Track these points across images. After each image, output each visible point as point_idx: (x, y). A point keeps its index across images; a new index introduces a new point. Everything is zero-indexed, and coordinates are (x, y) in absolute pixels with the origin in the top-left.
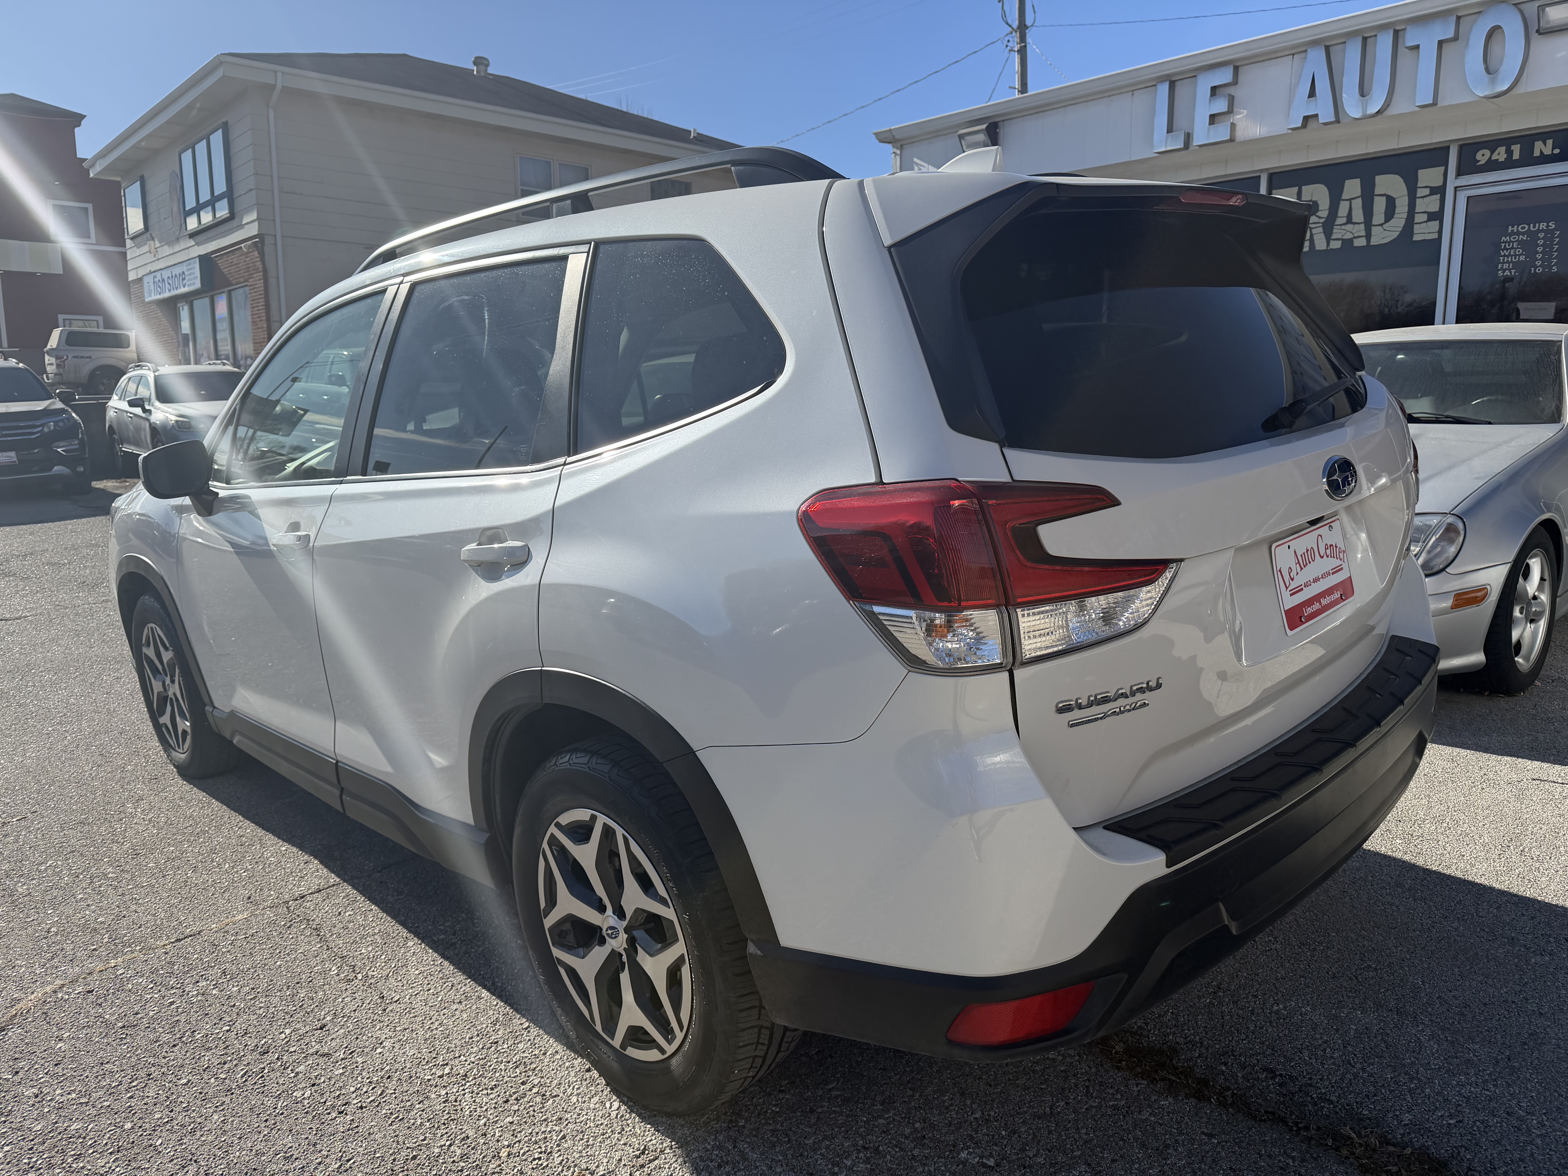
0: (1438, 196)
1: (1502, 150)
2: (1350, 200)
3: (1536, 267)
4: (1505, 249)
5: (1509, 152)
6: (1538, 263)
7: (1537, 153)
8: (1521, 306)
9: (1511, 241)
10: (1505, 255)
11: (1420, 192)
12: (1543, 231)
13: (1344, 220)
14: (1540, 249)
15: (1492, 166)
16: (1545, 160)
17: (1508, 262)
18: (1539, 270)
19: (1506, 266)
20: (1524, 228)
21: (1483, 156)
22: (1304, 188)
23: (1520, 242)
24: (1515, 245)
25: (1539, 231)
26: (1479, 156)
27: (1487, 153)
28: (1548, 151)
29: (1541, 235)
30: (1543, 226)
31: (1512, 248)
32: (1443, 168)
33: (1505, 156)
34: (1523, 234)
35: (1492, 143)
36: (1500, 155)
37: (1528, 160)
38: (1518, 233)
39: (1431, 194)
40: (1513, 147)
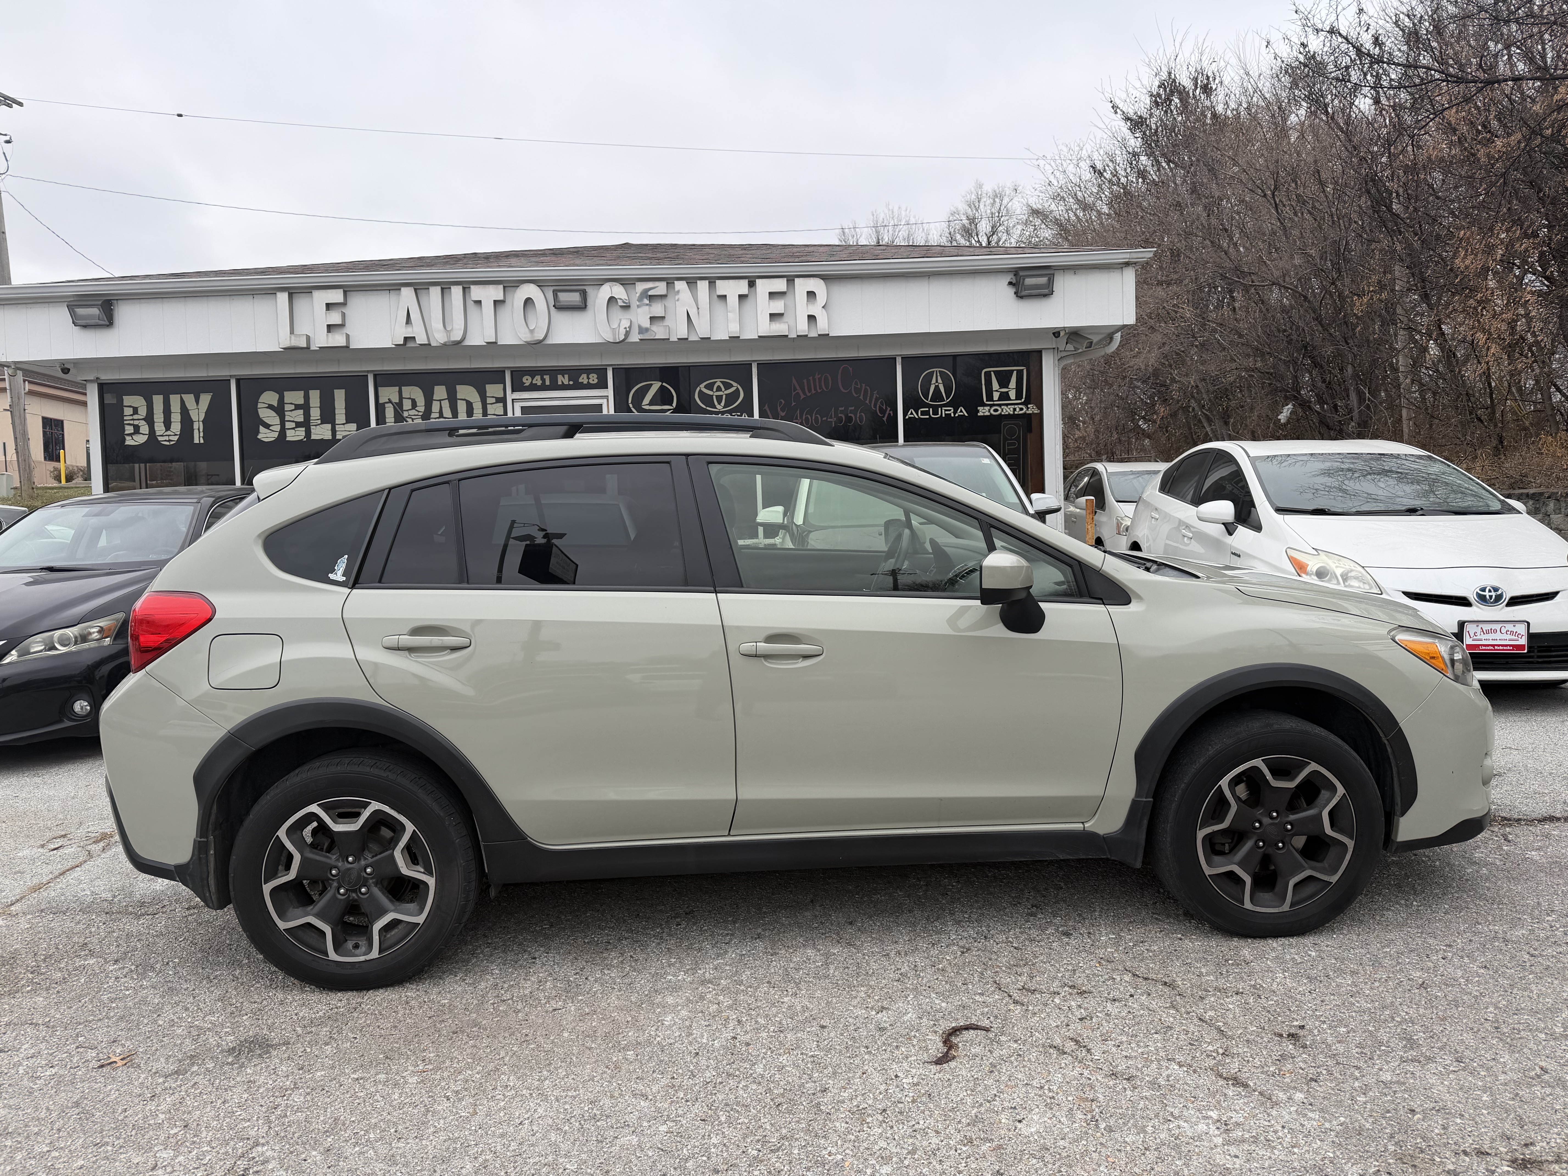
0: (501, 404)
1: (538, 377)
2: (440, 400)
5: (543, 380)
7: (560, 383)
11: (489, 400)
13: (437, 415)
15: (533, 388)
16: (564, 387)
21: (527, 380)
22: (403, 388)
26: (524, 380)
27: (530, 378)
28: (566, 382)
32: (502, 385)
33: (541, 382)
35: (532, 372)
36: (538, 381)
37: (554, 387)
39: (496, 402)
40: (545, 377)
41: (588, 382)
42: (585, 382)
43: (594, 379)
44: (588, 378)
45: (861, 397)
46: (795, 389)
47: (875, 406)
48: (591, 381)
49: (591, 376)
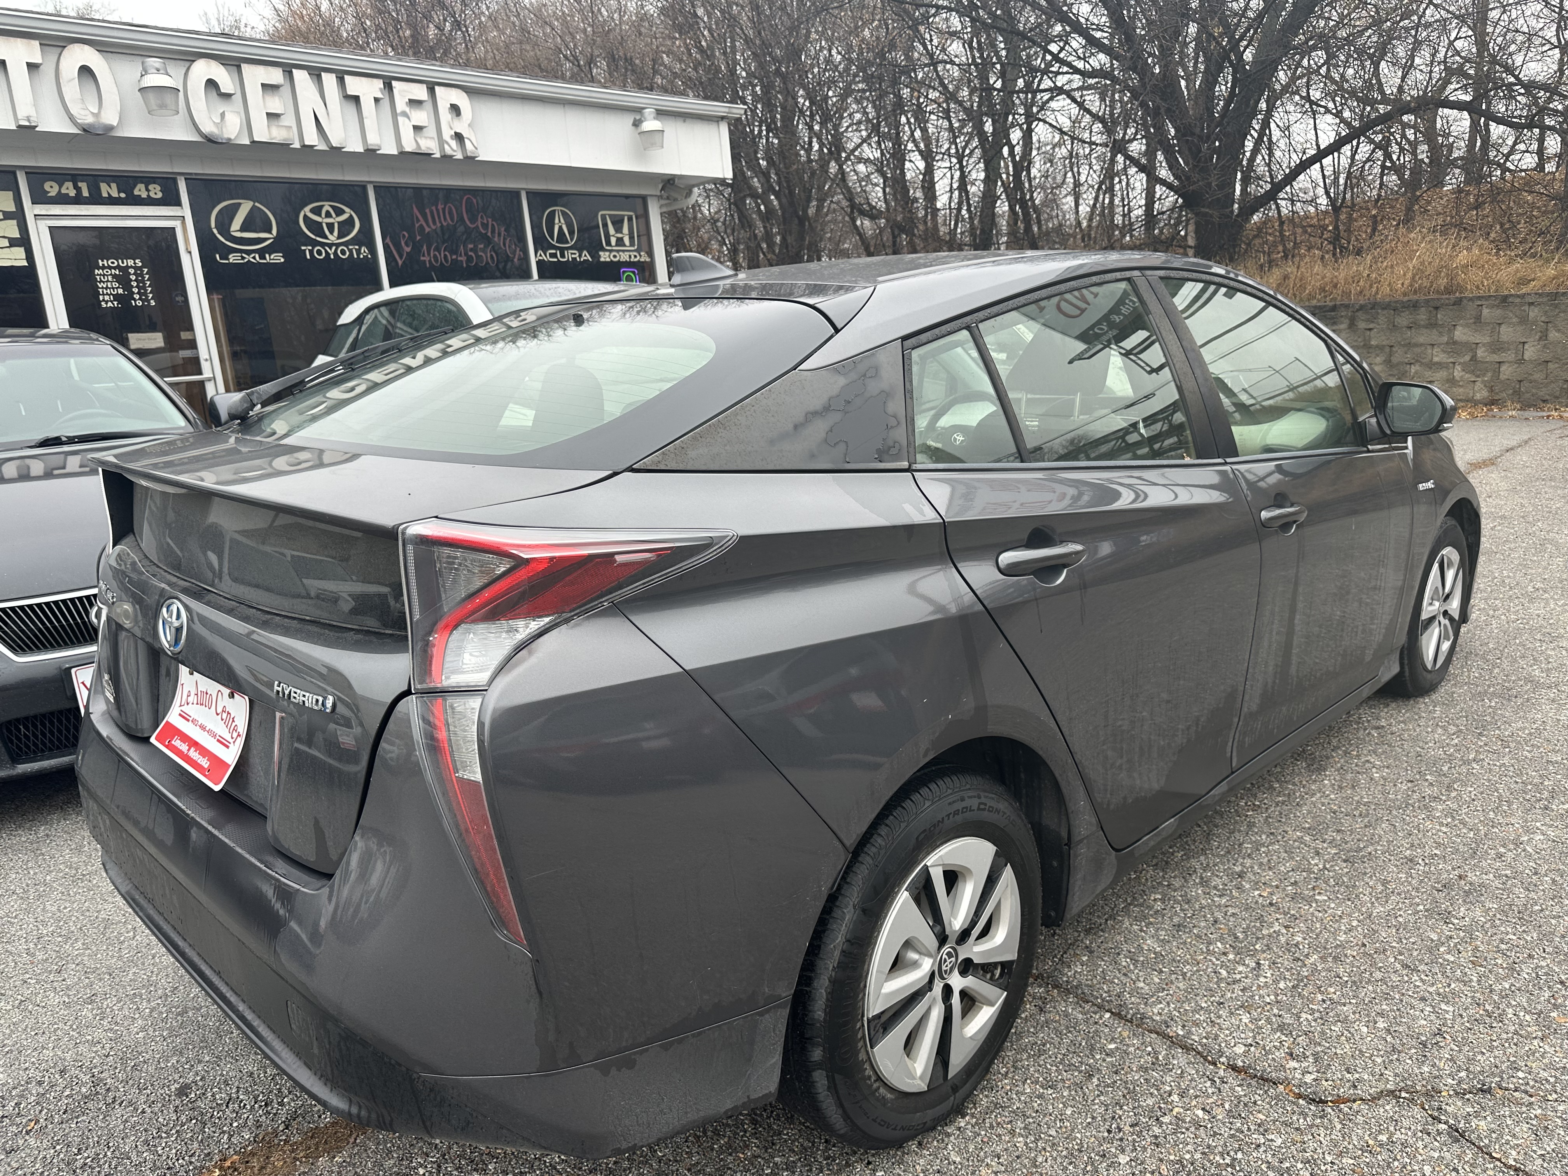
0: (16, 222)
1: (70, 184)
3: (136, 301)
4: (101, 281)
5: (78, 188)
6: (137, 297)
7: (105, 195)
8: (131, 335)
9: (104, 275)
10: (103, 288)
12: (131, 267)
14: (134, 284)
15: (63, 199)
16: (113, 201)
17: (107, 294)
18: (139, 303)
19: (107, 298)
20: (113, 263)
21: (52, 189)
23: (114, 276)
24: (110, 278)
25: (128, 267)
26: (47, 186)
27: (56, 185)
28: (115, 194)
29: (132, 271)
30: (131, 262)
31: (108, 281)
32: (13, 193)
33: (75, 191)
34: (115, 268)
35: (60, 176)
36: (69, 189)
37: (96, 199)
38: (110, 268)
40: (80, 184)
41: (148, 196)
42: (144, 195)
43: (156, 192)
44: (148, 190)
45: (489, 234)
46: (418, 220)
47: (504, 245)
48: (152, 195)
49: (151, 187)
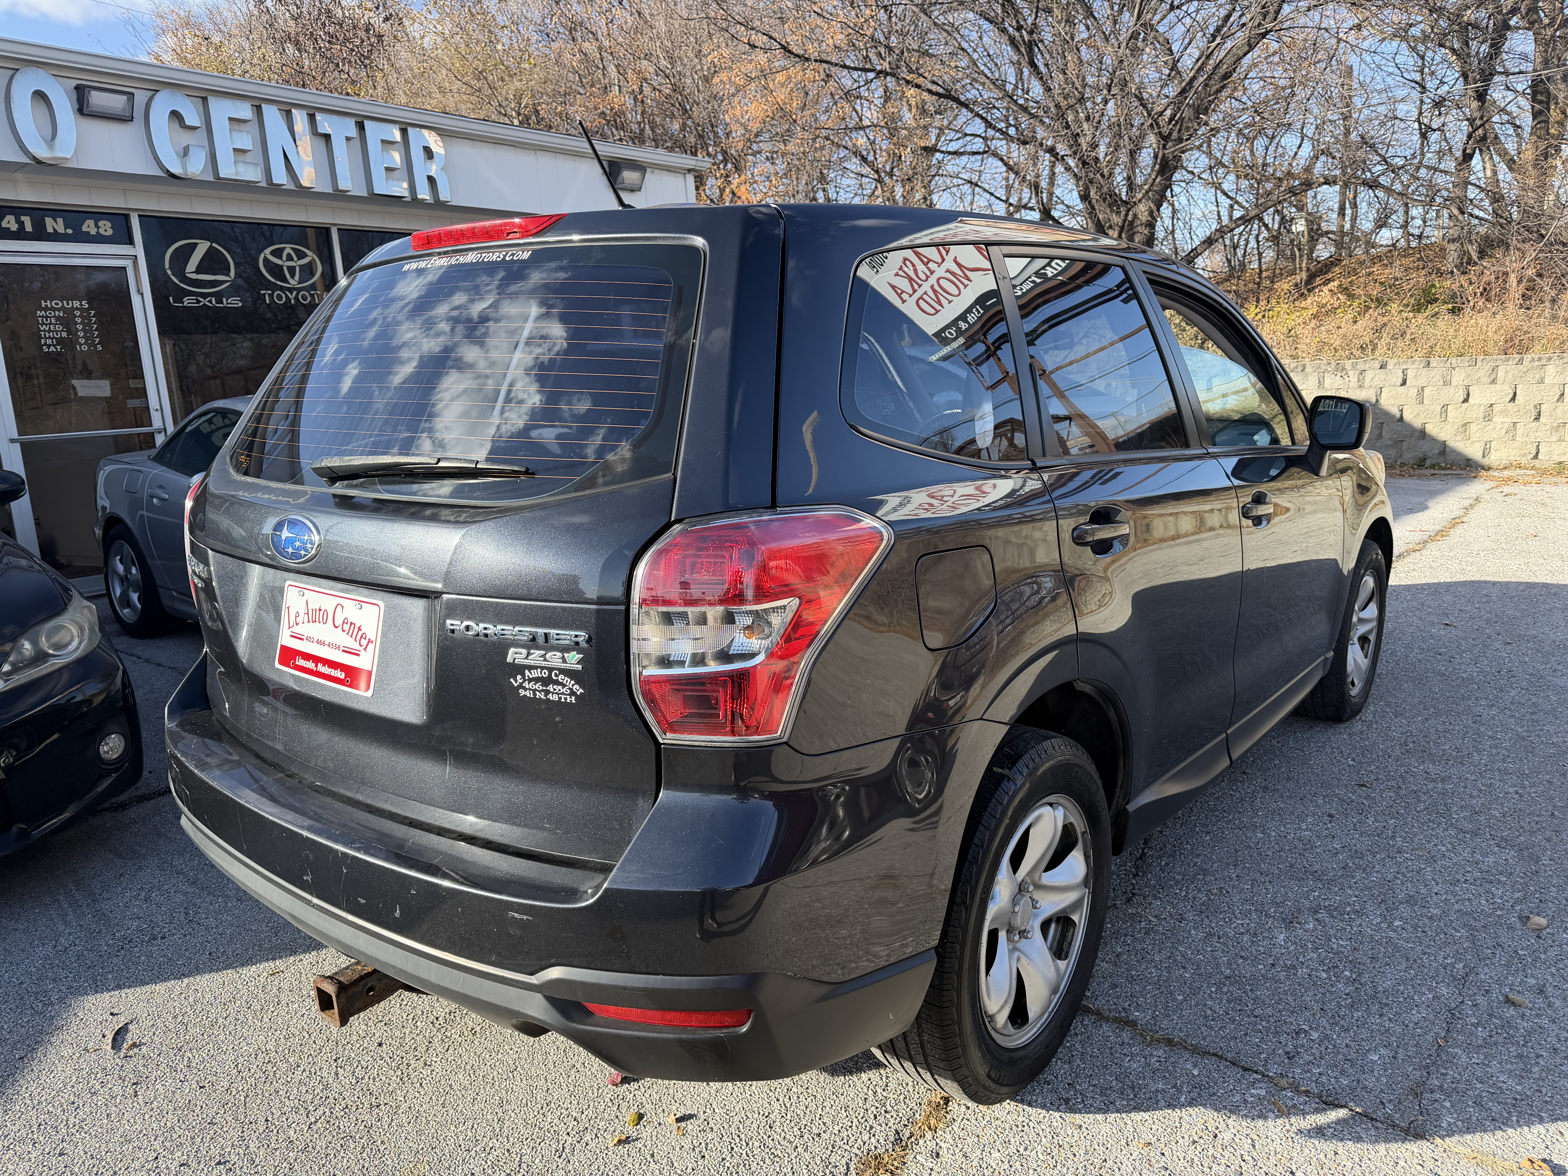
1: (12, 218)
3: (81, 345)
4: (43, 323)
5: (20, 223)
6: (82, 341)
7: (50, 230)
8: (75, 382)
9: (47, 317)
10: (45, 330)
12: (77, 309)
14: (80, 327)
15: (5, 234)
17: (50, 337)
18: (85, 348)
19: (49, 342)
20: (57, 304)
23: (58, 318)
24: (53, 320)
25: (73, 309)
28: (61, 229)
29: (78, 313)
30: (76, 304)
31: (50, 324)
33: (17, 226)
34: (59, 310)
35: (3, 209)
36: (11, 223)
37: (40, 235)
38: (54, 309)
40: (23, 218)
41: (98, 232)
42: (93, 231)
43: (106, 228)
44: (98, 227)
48: (102, 232)
49: (101, 223)
